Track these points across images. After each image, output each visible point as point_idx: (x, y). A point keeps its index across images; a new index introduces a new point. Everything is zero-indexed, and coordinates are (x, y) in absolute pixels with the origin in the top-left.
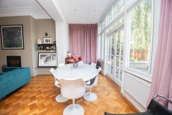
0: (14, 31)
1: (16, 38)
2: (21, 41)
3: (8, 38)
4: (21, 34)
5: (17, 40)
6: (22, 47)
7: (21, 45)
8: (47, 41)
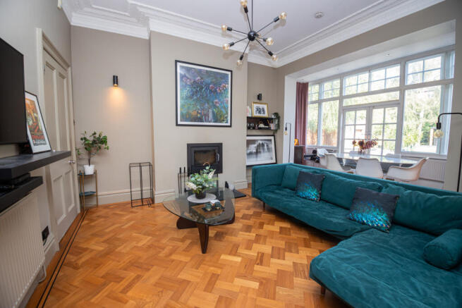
0: (211, 83)
1: (216, 101)
2: (226, 108)
3: (195, 98)
4: (228, 92)
5: (218, 105)
6: (227, 122)
7: (226, 117)
8: (259, 110)
